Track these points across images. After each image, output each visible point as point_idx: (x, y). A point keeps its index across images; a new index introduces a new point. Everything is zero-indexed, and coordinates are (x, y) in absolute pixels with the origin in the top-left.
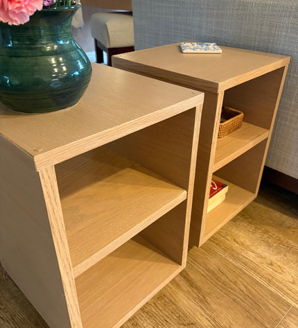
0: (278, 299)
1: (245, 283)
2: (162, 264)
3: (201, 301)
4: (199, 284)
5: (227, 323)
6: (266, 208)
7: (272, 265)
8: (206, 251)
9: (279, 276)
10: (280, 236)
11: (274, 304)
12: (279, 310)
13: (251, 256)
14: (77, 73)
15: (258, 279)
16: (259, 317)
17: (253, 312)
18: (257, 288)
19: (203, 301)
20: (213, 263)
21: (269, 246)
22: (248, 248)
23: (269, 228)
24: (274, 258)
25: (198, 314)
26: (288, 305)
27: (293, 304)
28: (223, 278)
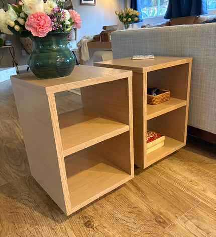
0: (192, 198)
1: (172, 190)
2: (119, 174)
3: (143, 198)
4: (143, 190)
5: (157, 208)
6: (193, 153)
7: (191, 181)
8: (151, 174)
9: (195, 187)
10: (200, 167)
11: (189, 200)
12: (191, 203)
13: (179, 177)
14: (68, 61)
15: (181, 188)
16: (178, 206)
17: (174, 204)
18: (180, 193)
19: (144, 197)
20: (154, 180)
21: (192, 172)
22: (178, 173)
23: (194, 164)
24: (193, 179)
25: (140, 203)
26: (198, 202)
27: (202, 201)
28: (159, 187)
